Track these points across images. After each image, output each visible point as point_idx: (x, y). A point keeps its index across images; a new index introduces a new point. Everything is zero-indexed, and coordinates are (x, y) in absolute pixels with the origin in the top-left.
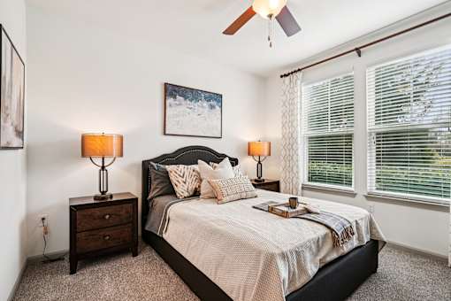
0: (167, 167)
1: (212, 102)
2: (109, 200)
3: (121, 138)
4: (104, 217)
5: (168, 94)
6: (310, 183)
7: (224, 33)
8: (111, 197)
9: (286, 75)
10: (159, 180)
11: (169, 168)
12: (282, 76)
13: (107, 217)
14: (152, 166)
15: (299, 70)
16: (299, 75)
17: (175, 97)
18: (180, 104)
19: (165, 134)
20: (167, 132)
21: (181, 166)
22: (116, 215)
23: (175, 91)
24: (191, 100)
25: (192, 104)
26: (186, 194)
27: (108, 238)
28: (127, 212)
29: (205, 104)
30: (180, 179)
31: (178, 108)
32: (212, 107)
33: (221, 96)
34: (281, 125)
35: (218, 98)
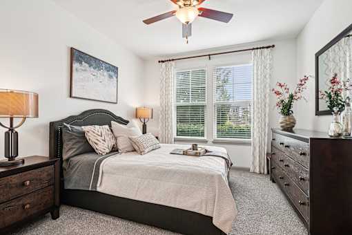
0: (83, 127)
1: (110, 72)
2: (21, 166)
3: (37, 97)
4: (23, 184)
5: (74, 58)
6: (179, 137)
7: (144, 21)
8: (23, 162)
9: (163, 62)
10: (74, 141)
11: (85, 128)
12: (159, 62)
13: (28, 183)
14: (65, 126)
15: (173, 60)
16: (173, 63)
17: (81, 63)
18: (85, 70)
19: (71, 96)
20: (73, 95)
21: (97, 127)
22: (37, 180)
23: (81, 57)
24: (95, 68)
25: (95, 72)
26: (108, 151)
27: (28, 206)
28: (48, 175)
29: (105, 73)
30: (99, 138)
31: (83, 73)
32: (111, 77)
33: (117, 68)
34: (159, 97)
35: (115, 69)
